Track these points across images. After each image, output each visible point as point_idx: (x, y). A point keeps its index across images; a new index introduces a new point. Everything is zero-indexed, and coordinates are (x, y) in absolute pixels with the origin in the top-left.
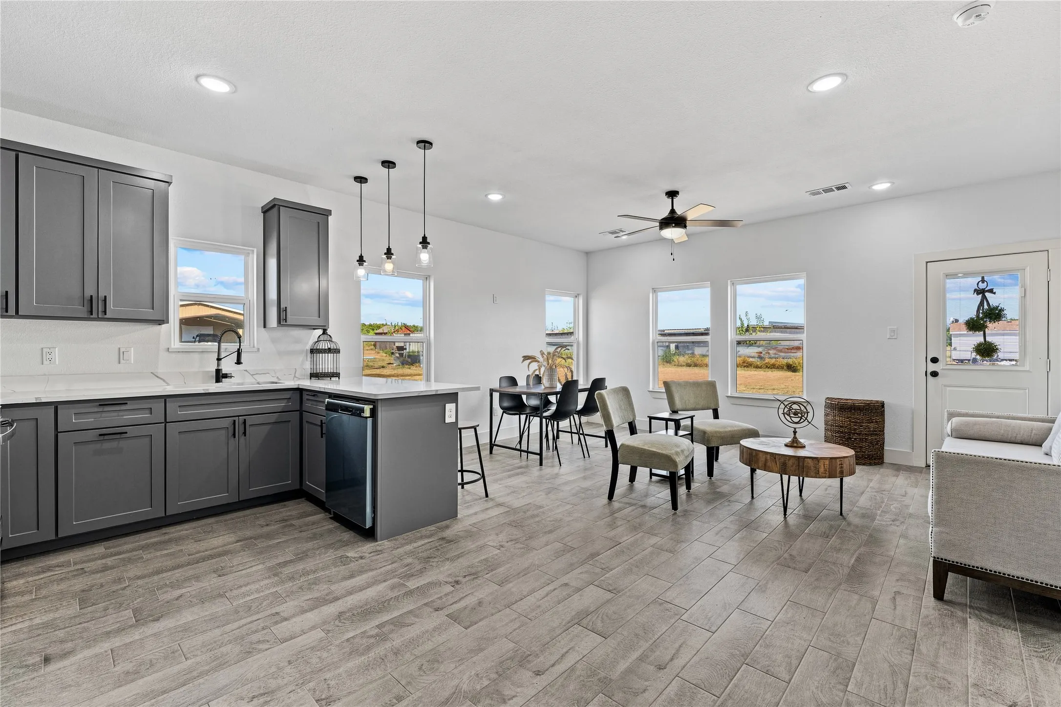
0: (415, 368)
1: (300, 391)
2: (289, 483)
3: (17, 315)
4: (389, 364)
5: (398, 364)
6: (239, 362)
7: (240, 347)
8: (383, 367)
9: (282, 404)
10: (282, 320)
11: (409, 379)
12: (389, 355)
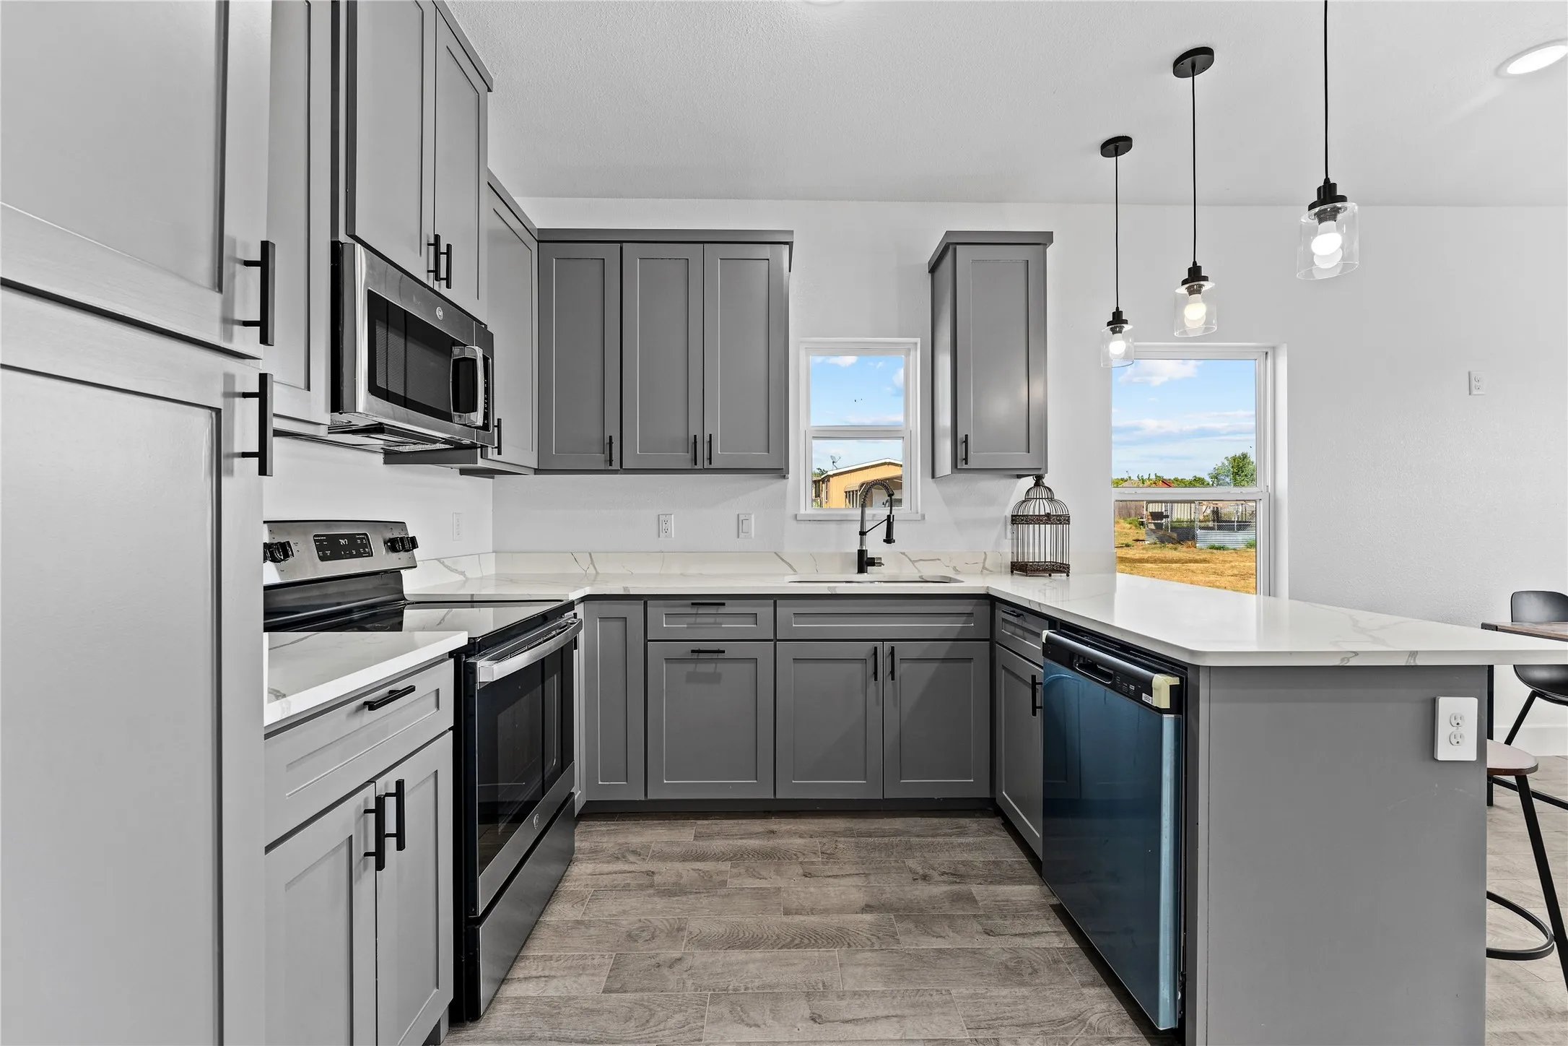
0: (1184, 549)
1: (991, 601)
2: (970, 784)
3: (623, 470)
4: (1137, 540)
5: (1153, 541)
6: (889, 539)
7: (891, 513)
8: (1127, 546)
9: (958, 624)
10: (960, 460)
11: (1178, 570)
12: (1136, 526)
